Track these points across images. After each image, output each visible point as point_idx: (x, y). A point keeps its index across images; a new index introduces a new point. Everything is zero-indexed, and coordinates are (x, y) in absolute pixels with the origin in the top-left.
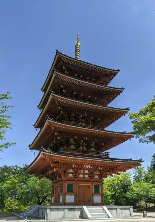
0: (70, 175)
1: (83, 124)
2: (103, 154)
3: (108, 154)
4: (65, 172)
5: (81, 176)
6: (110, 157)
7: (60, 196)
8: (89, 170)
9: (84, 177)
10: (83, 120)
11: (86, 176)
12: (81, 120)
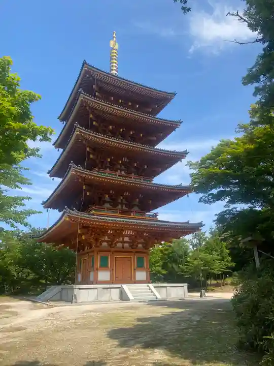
0: (105, 244)
1: (123, 173)
2: (150, 215)
3: (156, 215)
4: (97, 240)
5: (119, 245)
6: (159, 219)
7: (90, 272)
8: (130, 236)
9: (123, 247)
10: (123, 167)
11: (126, 245)
12: (119, 167)
